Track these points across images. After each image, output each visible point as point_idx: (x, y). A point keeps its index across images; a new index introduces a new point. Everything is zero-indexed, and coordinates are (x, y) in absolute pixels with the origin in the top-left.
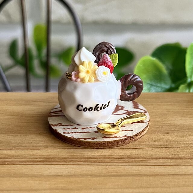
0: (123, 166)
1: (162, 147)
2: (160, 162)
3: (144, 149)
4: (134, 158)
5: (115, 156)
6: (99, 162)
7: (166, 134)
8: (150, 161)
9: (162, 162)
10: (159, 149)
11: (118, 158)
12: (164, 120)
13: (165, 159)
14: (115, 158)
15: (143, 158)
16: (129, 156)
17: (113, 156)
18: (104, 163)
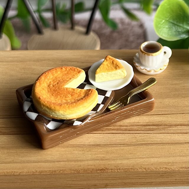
0: (149, 134)
1: (180, 113)
2: (178, 130)
3: (165, 115)
4: (157, 126)
5: (141, 124)
6: (129, 130)
7: (183, 99)
8: (170, 129)
9: (180, 130)
10: (178, 115)
11: (145, 126)
12: (181, 82)
13: (182, 127)
14: (142, 126)
15: (164, 126)
16: (154, 123)
17: (140, 124)
18: (133, 131)
